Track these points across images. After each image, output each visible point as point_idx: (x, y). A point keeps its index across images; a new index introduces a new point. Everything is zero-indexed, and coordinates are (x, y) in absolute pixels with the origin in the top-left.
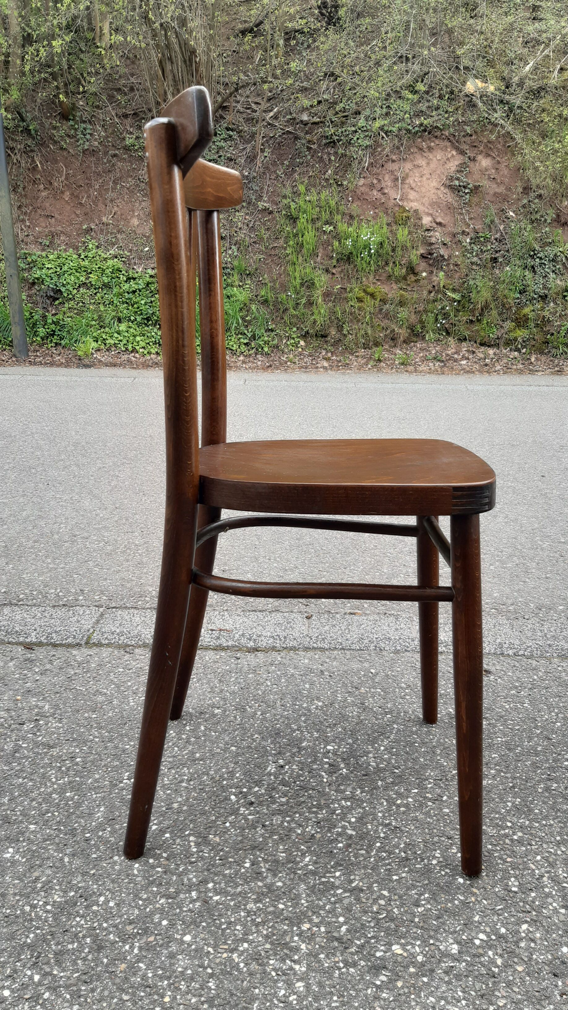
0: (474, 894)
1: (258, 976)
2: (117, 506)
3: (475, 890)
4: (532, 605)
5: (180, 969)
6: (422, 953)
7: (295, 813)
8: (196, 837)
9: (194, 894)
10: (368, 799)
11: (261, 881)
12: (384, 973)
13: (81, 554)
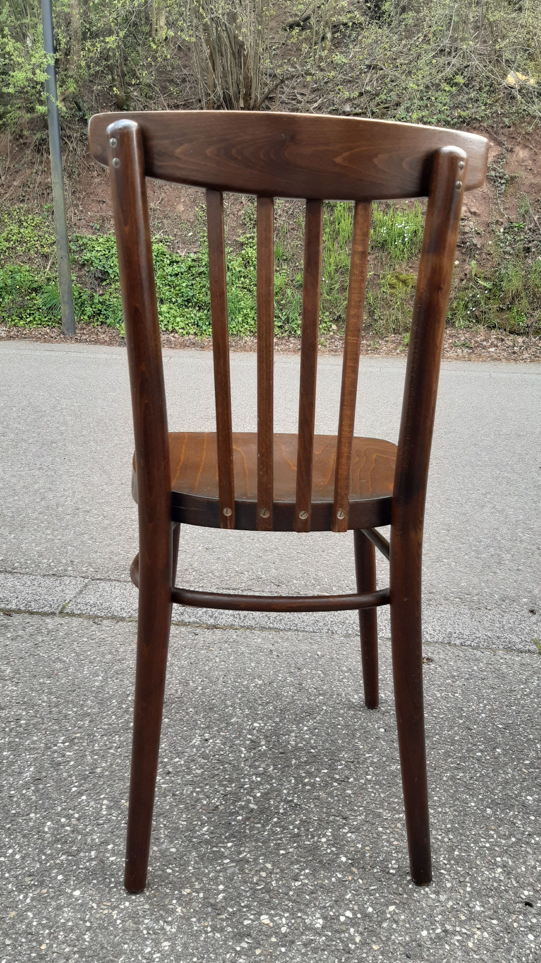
0: (352, 873)
1: (131, 933)
2: (123, 481)
3: (354, 870)
4: (497, 596)
5: (62, 921)
6: (287, 925)
7: (207, 784)
8: (109, 801)
9: (93, 853)
10: (279, 776)
11: (157, 846)
12: (246, 940)
13: (80, 527)
